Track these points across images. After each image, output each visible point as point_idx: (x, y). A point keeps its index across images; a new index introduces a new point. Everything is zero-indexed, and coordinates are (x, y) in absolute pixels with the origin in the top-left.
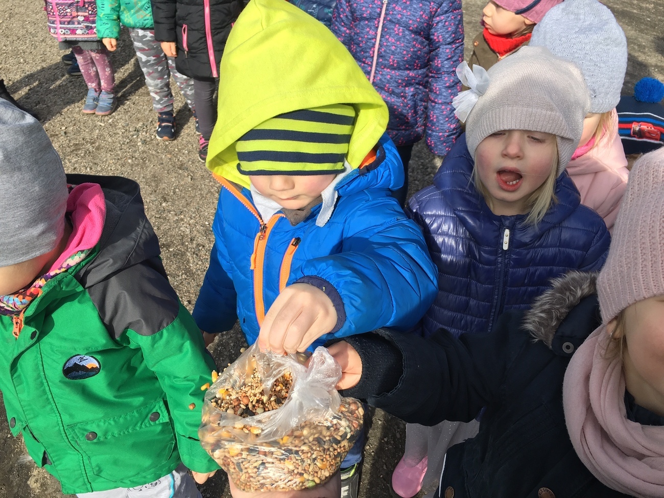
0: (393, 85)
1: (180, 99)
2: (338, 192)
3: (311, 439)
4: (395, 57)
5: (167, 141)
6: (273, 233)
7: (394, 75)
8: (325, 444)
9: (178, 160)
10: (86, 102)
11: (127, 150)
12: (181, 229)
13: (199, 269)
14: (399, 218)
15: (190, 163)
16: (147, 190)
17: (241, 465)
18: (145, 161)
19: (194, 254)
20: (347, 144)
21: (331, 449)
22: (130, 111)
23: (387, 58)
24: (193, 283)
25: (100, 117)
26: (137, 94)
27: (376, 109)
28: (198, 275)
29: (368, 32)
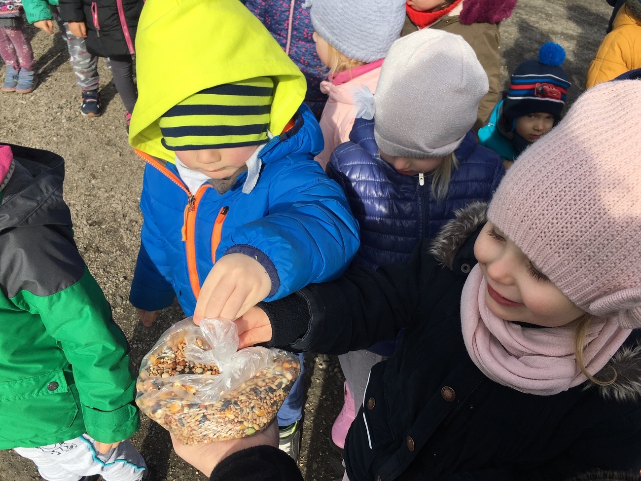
0: (308, 57)
1: (104, 74)
2: (262, 159)
3: (248, 390)
4: (309, 30)
5: (92, 117)
6: (202, 204)
7: (309, 48)
8: (261, 394)
9: (105, 136)
10: (5, 80)
11: (52, 127)
12: (113, 205)
13: (133, 245)
14: (320, 178)
15: (118, 139)
16: (74, 167)
17: (183, 420)
18: (71, 138)
19: (127, 230)
20: (268, 114)
21: (268, 398)
22: (52, 88)
23: (301, 31)
24: (128, 259)
25: (21, 95)
26: (58, 70)
27: (294, 81)
28: (133, 250)
29: (281, 5)
